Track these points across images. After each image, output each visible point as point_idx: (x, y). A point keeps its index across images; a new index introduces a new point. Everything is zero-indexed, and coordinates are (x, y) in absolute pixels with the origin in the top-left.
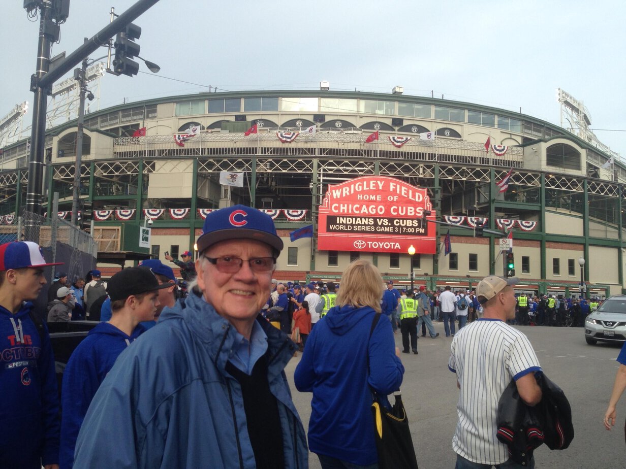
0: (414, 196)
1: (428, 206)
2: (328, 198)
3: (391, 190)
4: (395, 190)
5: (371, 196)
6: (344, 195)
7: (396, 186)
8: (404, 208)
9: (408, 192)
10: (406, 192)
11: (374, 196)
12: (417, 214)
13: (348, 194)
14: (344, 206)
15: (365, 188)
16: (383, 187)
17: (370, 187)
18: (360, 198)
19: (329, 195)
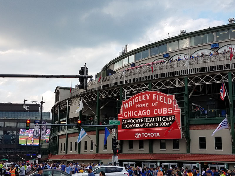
0: (167, 101)
1: (176, 106)
2: (122, 109)
4: (156, 98)
5: (143, 104)
6: (130, 106)
10: (162, 99)
14: (130, 113)
16: (149, 98)
17: (142, 99)
18: (137, 106)
19: (123, 107)
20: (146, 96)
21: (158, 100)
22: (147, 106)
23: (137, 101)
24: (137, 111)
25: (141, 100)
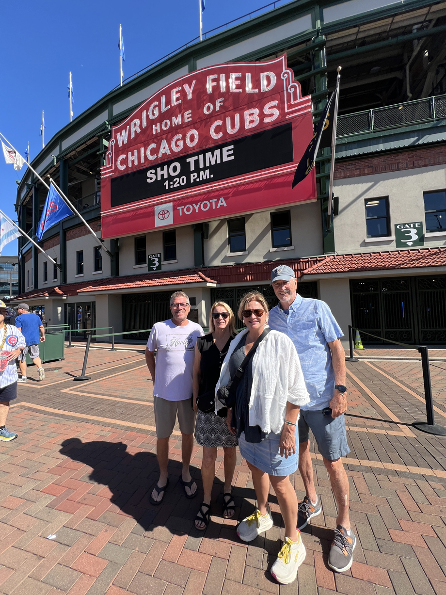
0: (256, 83)
1: (292, 91)
2: (112, 151)
3: (210, 91)
4: (216, 88)
6: (133, 136)
7: (217, 80)
8: (237, 117)
9: (242, 79)
10: (238, 82)
11: (179, 117)
12: (267, 120)
14: (133, 155)
15: (164, 109)
16: (193, 92)
17: (170, 105)
18: (156, 130)
19: (113, 144)
20: (182, 91)
21: (223, 89)
22: (186, 120)
23: (153, 114)
25: (167, 109)
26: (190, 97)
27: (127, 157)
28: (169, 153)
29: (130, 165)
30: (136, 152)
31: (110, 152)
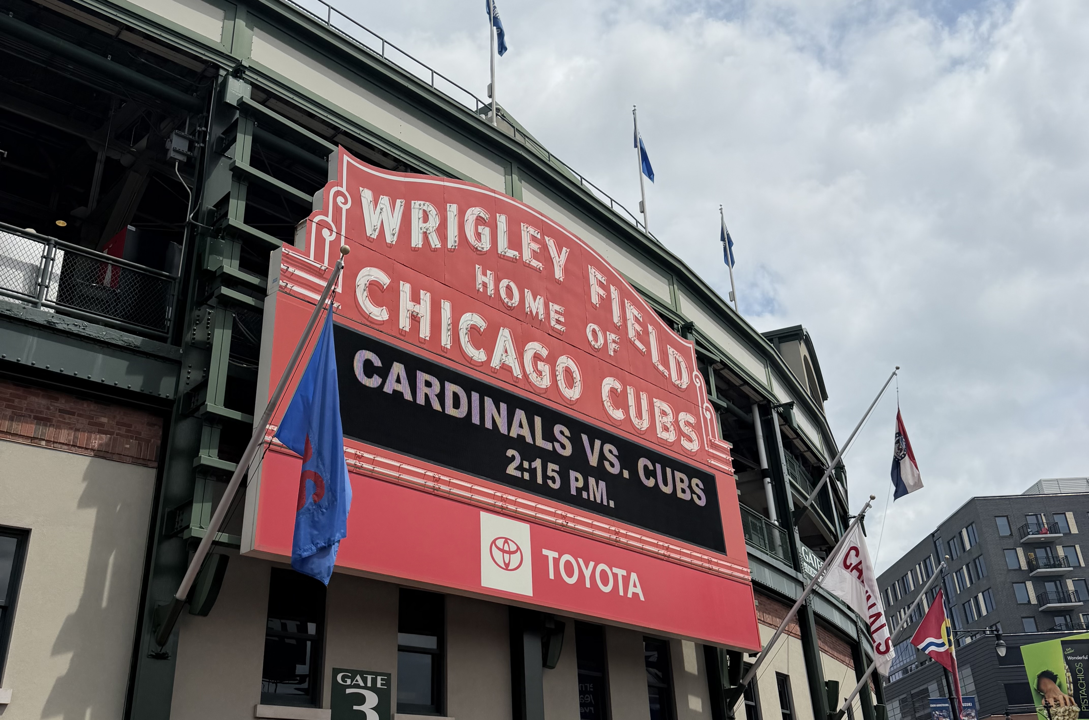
0: (664, 357)
2: (337, 220)
3: (595, 300)
4: (607, 305)
5: (528, 295)
6: (417, 241)
7: (608, 291)
8: (644, 399)
9: (646, 332)
10: (639, 329)
11: (540, 301)
12: (684, 444)
13: (435, 242)
14: (416, 299)
15: (504, 247)
16: (566, 270)
17: (520, 251)
18: (485, 285)
19: (345, 208)
20: (545, 247)
21: (616, 318)
22: (553, 323)
23: (478, 236)
24: (481, 323)
25: (511, 253)
26: (559, 274)
27: (394, 291)
28: (517, 372)
29: (404, 323)
30: (425, 297)
31: (329, 219)
